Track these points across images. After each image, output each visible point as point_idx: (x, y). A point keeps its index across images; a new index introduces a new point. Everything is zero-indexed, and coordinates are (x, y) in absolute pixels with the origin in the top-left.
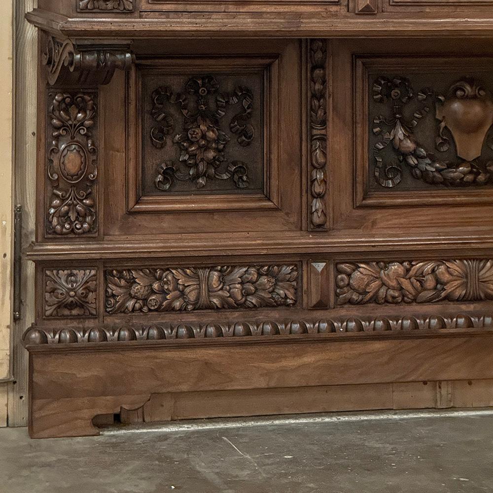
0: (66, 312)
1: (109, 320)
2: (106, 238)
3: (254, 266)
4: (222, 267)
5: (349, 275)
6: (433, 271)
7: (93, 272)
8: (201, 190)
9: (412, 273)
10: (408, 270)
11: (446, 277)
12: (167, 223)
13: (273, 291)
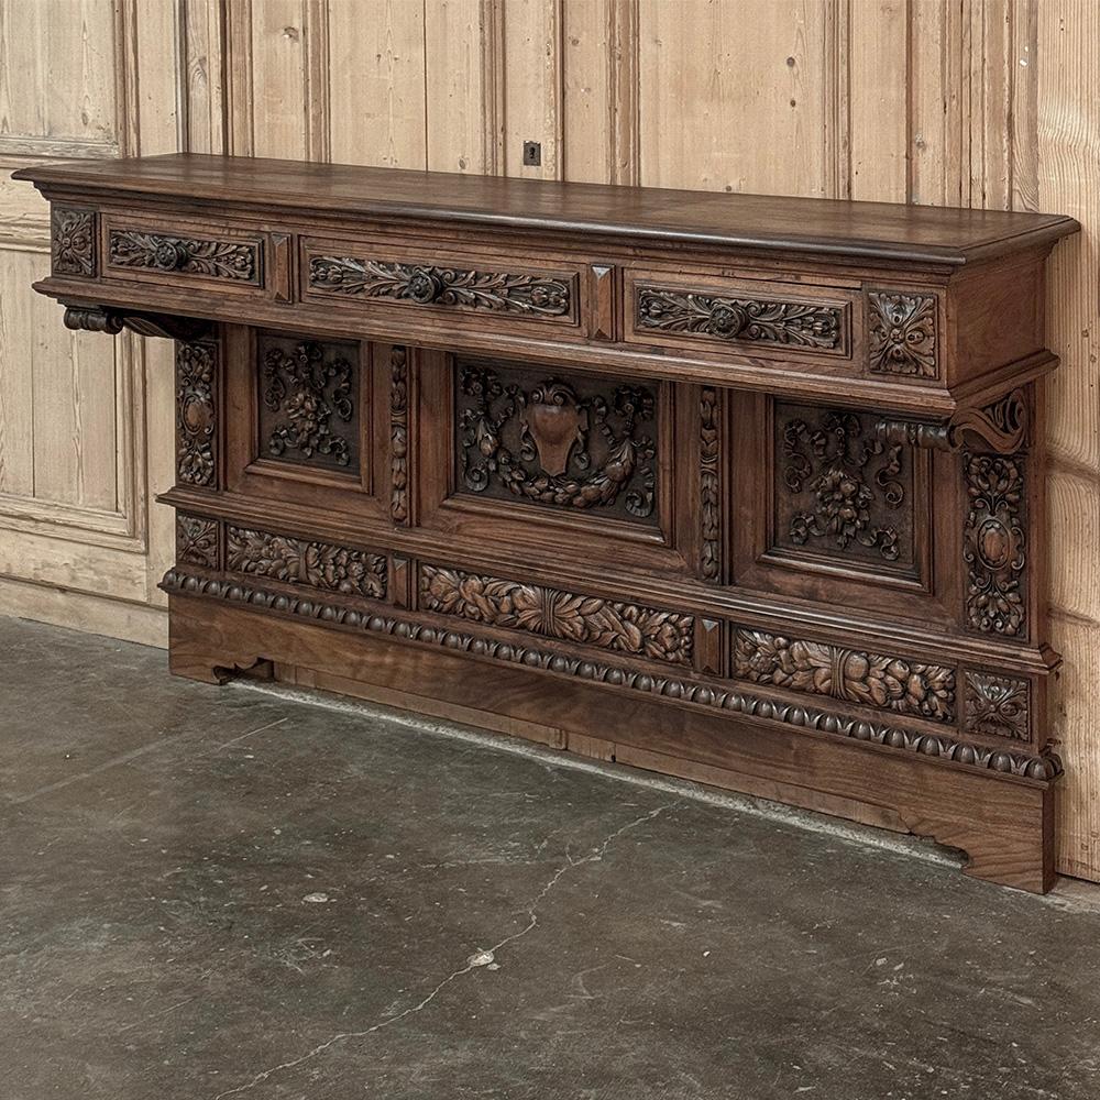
0: (194, 560)
1: (229, 576)
2: (227, 494)
3: (347, 550)
4: (318, 544)
5: (431, 579)
6: (509, 593)
7: (214, 525)
8: (308, 461)
9: (487, 591)
10: (485, 587)
11: (521, 604)
12: (276, 489)
13: (362, 579)
